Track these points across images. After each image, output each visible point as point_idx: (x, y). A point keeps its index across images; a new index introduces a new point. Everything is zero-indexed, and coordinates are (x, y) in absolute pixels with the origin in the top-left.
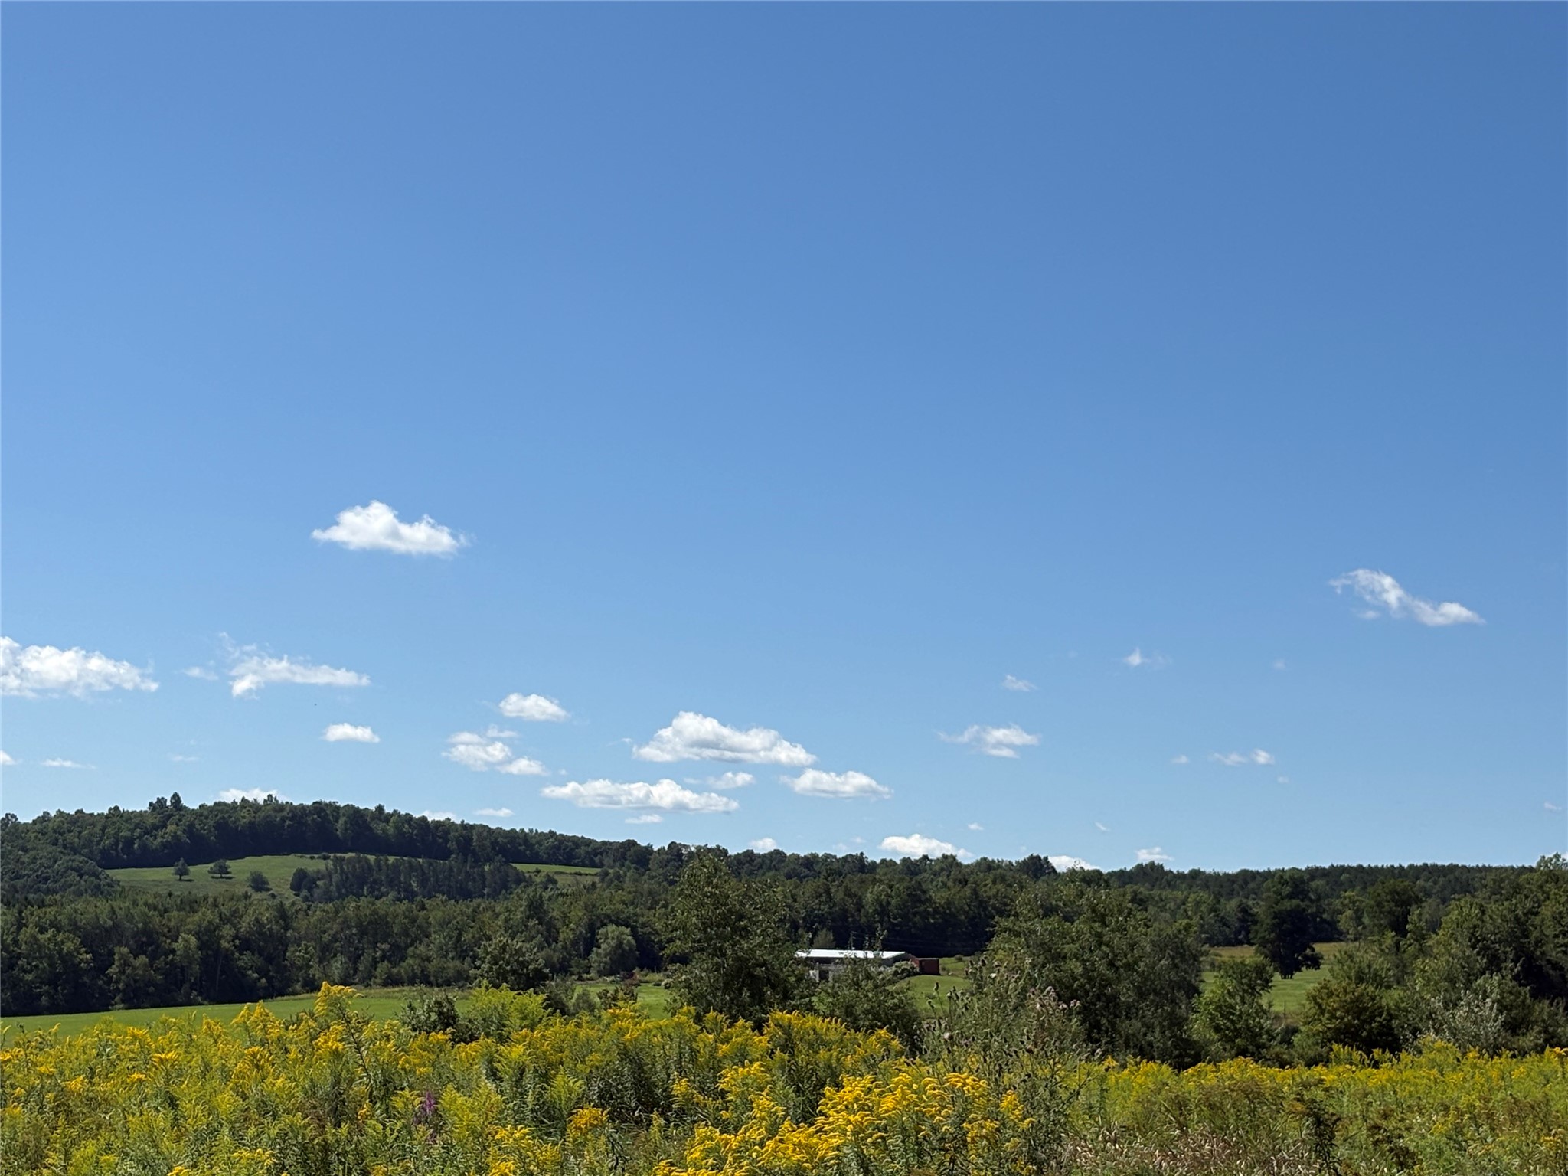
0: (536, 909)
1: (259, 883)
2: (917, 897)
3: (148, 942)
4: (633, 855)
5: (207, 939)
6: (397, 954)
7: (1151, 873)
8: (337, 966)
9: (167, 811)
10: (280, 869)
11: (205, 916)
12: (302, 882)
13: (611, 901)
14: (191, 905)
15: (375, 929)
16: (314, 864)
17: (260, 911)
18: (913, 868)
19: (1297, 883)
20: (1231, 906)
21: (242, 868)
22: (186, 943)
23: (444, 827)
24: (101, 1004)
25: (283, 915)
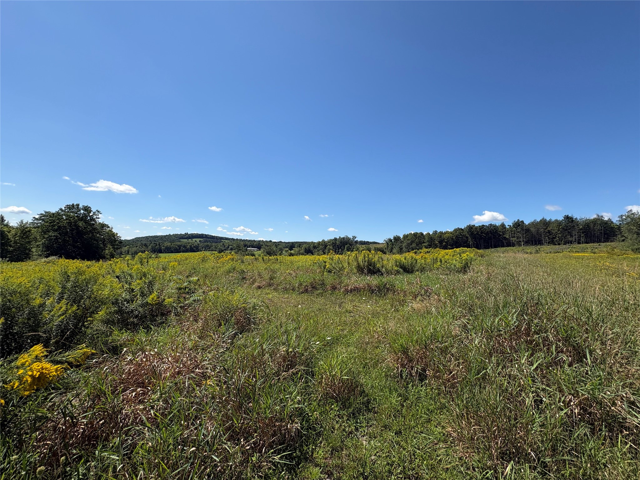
0: (223, 244)
1: (196, 241)
2: (259, 244)
3: (184, 247)
4: (233, 239)
5: (191, 246)
6: (210, 248)
7: (281, 242)
8: (204, 249)
9: (186, 234)
10: (198, 240)
11: (190, 244)
12: (200, 241)
13: (231, 244)
14: (189, 243)
15: (208, 246)
16: (201, 239)
17: (196, 244)
18: (259, 241)
19: (293, 243)
20: (287, 245)
21: (194, 240)
22: (188, 247)
23: (215, 236)
24: (180, 252)
25: (198, 244)
